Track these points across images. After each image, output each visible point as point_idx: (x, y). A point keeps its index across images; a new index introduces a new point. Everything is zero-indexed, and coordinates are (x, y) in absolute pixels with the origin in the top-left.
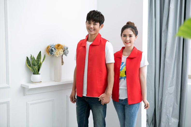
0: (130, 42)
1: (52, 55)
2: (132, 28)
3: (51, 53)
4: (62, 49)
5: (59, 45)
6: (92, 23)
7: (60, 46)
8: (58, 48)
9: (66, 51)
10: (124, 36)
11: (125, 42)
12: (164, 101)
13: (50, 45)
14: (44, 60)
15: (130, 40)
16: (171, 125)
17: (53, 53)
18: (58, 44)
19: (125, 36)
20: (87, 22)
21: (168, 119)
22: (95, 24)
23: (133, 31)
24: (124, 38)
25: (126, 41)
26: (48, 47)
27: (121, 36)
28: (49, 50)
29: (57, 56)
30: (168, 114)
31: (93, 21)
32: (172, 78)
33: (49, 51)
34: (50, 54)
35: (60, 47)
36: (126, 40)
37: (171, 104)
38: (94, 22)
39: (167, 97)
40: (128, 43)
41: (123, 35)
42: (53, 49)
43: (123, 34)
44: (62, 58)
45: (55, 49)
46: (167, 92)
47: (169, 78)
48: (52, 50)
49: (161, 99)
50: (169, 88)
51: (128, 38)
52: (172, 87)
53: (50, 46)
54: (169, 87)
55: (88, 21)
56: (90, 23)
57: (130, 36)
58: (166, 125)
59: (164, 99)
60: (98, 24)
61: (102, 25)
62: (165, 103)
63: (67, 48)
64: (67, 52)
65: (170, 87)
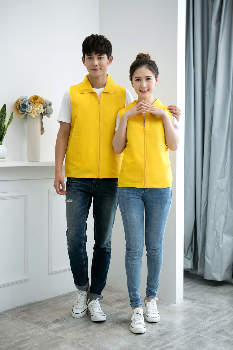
0: (148, 89)
1: (25, 113)
2: (149, 64)
3: (22, 111)
4: (42, 104)
5: (36, 98)
6: (95, 57)
7: (38, 98)
8: (35, 102)
9: (48, 108)
10: (136, 80)
11: (140, 91)
12: (211, 203)
13: (21, 98)
14: (10, 121)
15: (147, 86)
16: (222, 247)
17: (26, 110)
18: (34, 96)
19: (138, 80)
20: (86, 57)
21: (218, 236)
22: (100, 58)
23: (151, 70)
24: (138, 84)
25: (142, 88)
26: (17, 102)
27: (131, 80)
28: (19, 105)
29: (34, 116)
30: (217, 228)
31: (96, 54)
32: (223, 164)
33: (19, 107)
34: (21, 113)
35: (38, 100)
36: (140, 86)
37: (223, 209)
38: (98, 54)
39: (215, 196)
40: (144, 92)
41: (134, 79)
42: (27, 103)
43: (136, 78)
44: (42, 122)
45: (29, 103)
46: (215, 187)
47: (219, 163)
48: (25, 106)
49: (206, 202)
50: (219, 181)
51: (145, 84)
52: (223, 179)
53: (21, 100)
54: (218, 179)
55: (88, 55)
56: (90, 58)
57: (148, 79)
58: (215, 249)
59: (211, 200)
60: (105, 56)
61: (111, 57)
62: (213, 207)
63: (50, 104)
64: (50, 110)
65: (220, 178)
